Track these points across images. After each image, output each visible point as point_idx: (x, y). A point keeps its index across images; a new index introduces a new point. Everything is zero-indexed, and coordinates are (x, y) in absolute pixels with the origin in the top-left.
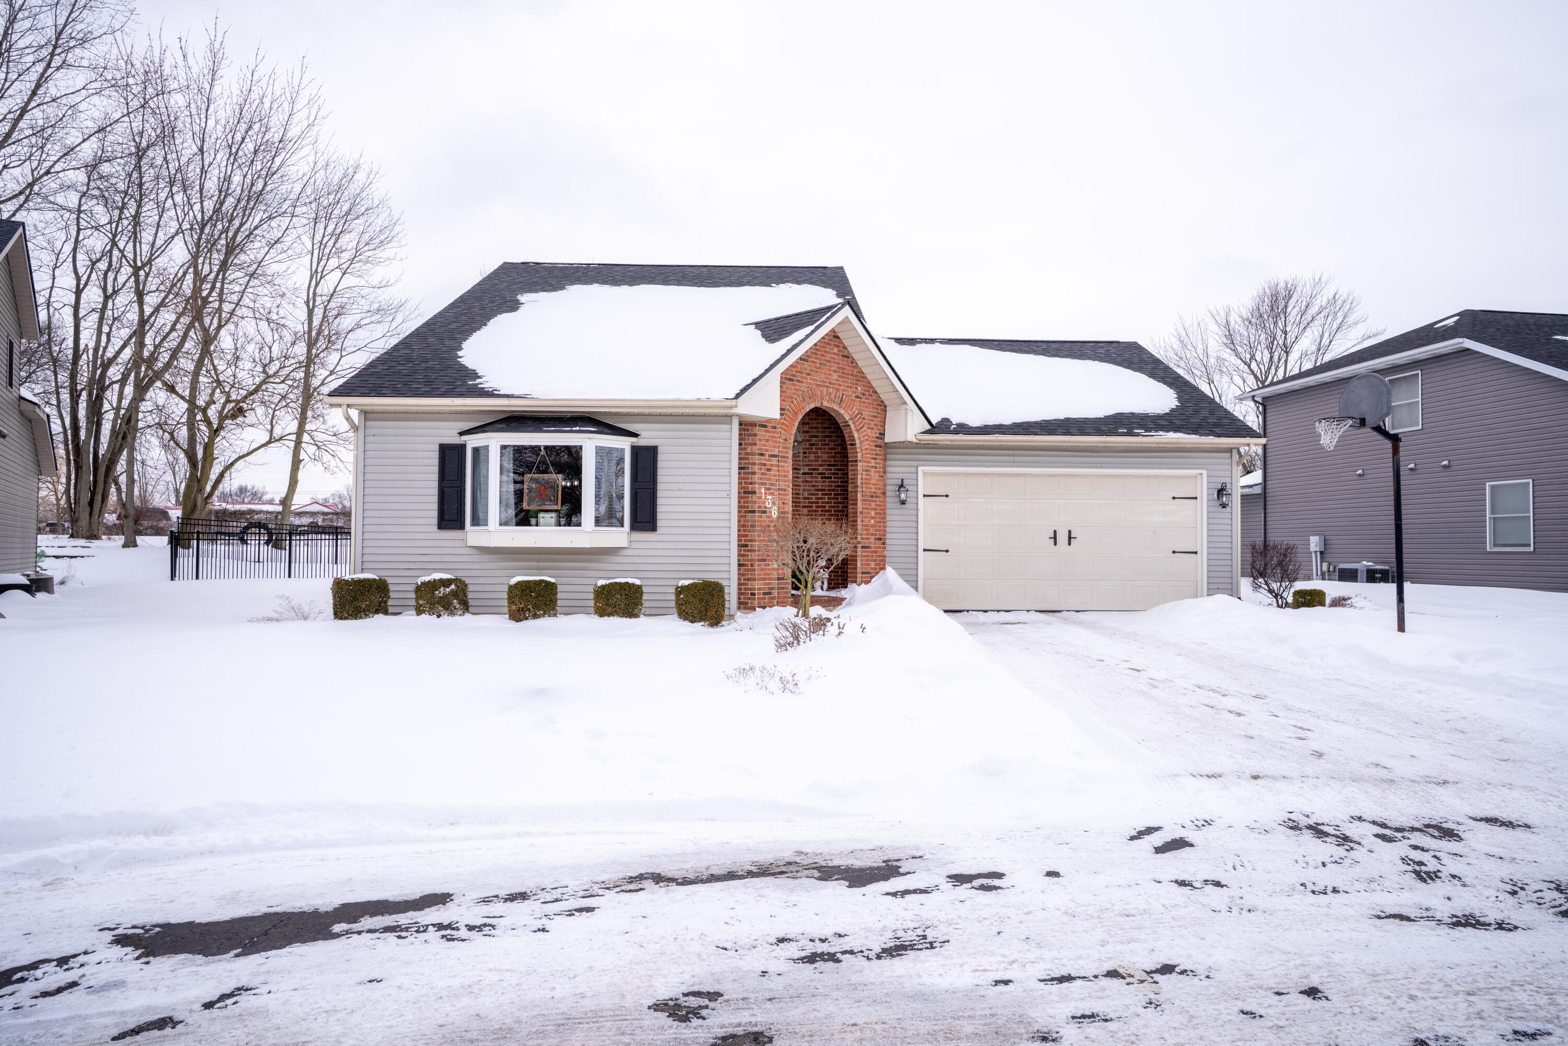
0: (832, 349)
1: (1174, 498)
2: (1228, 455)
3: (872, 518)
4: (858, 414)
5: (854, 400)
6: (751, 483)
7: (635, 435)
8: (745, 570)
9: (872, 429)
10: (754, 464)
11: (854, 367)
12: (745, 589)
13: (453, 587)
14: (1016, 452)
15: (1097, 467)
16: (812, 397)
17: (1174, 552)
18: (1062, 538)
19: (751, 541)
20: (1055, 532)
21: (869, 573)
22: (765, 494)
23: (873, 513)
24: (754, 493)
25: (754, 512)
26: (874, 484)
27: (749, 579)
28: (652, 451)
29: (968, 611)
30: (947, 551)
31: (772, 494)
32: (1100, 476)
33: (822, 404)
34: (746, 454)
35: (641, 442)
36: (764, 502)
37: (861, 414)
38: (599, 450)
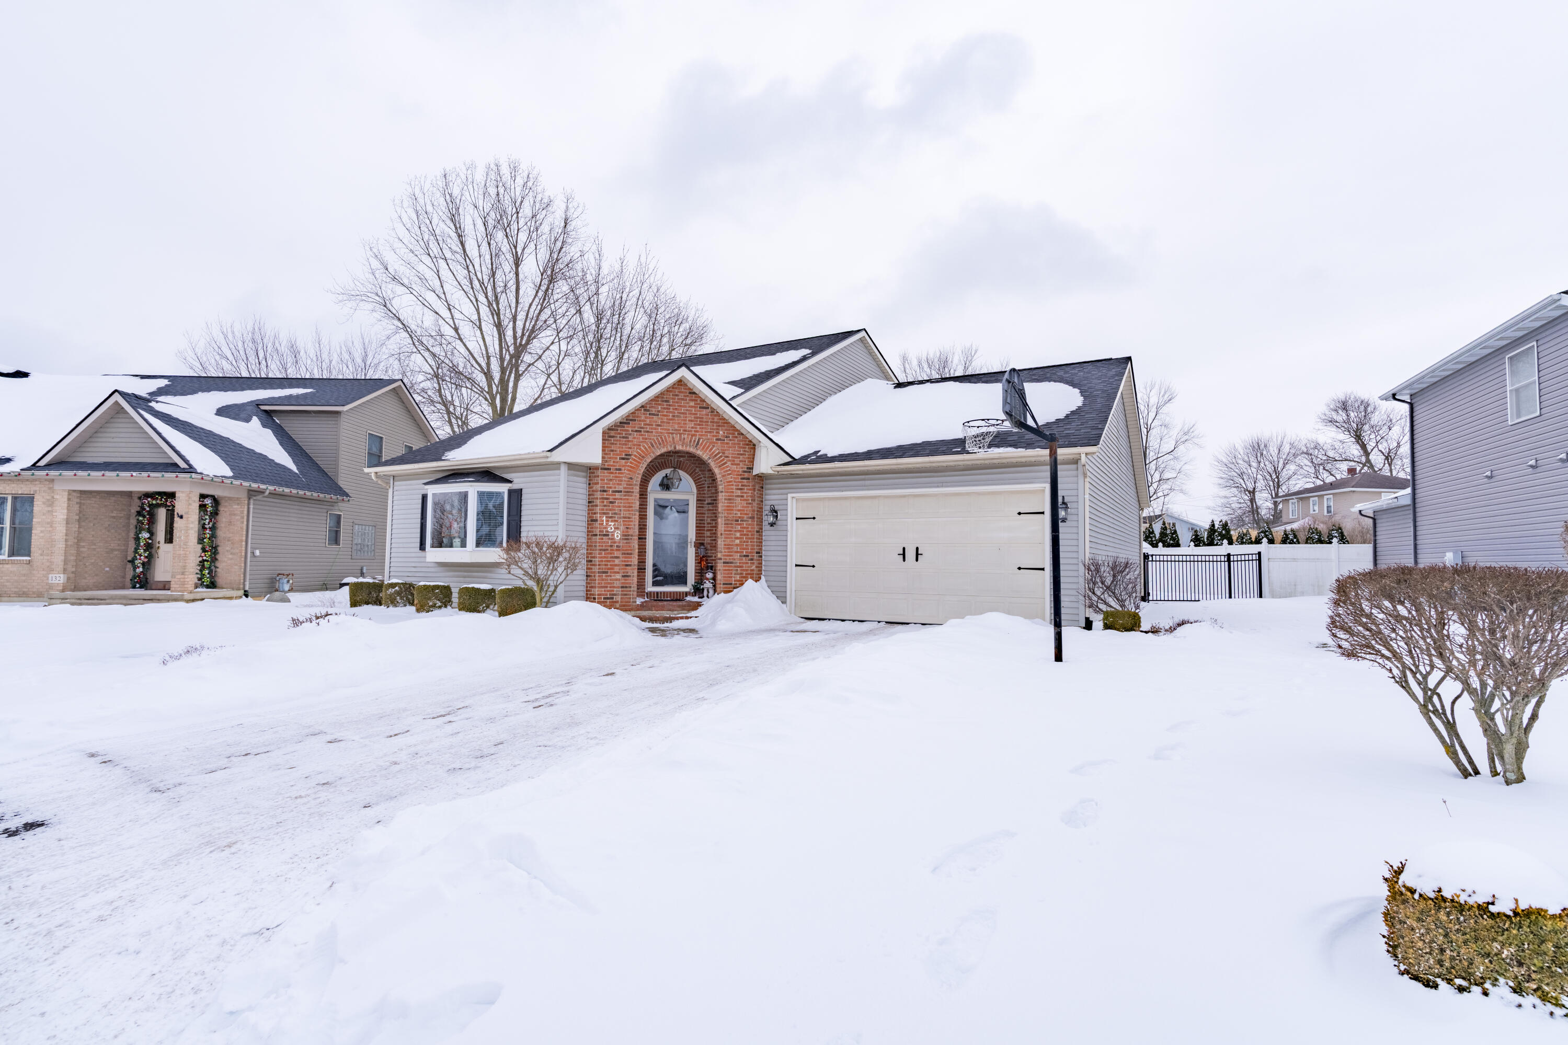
0: (688, 403)
1: (1020, 514)
2: (1074, 466)
3: (737, 538)
4: (719, 453)
5: (714, 443)
6: (595, 513)
7: (510, 482)
8: (591, 580)
9: (738, 464)
10: (597, 498)
11: (715, 415)
12: (590, 594)
13: (397, 588)
14: (867, 476)
15: (938, 487)
16: (663, 443)
17: (1019, 568)
18: (910, 554)
19: (594, 557)
20: (904, 549)
21: (731, 584)
22: (607, 521)
23: (738, 535)
24: (596, 520)
25: (596, 535)
26: (739, 510)
27: (592, 587)
28: (520, 492)
29: (829, 620)
30: (813, 566)
31: (615, 521)
32: (947, 495)
33: (675, 448)
34: (593, 491)
35: (515, 486)
36: (606, 528)
37: (724, 453)
38: (481, 495)
